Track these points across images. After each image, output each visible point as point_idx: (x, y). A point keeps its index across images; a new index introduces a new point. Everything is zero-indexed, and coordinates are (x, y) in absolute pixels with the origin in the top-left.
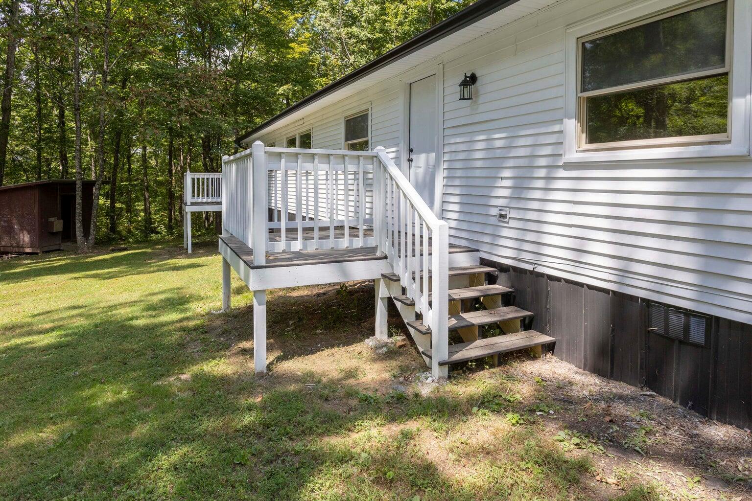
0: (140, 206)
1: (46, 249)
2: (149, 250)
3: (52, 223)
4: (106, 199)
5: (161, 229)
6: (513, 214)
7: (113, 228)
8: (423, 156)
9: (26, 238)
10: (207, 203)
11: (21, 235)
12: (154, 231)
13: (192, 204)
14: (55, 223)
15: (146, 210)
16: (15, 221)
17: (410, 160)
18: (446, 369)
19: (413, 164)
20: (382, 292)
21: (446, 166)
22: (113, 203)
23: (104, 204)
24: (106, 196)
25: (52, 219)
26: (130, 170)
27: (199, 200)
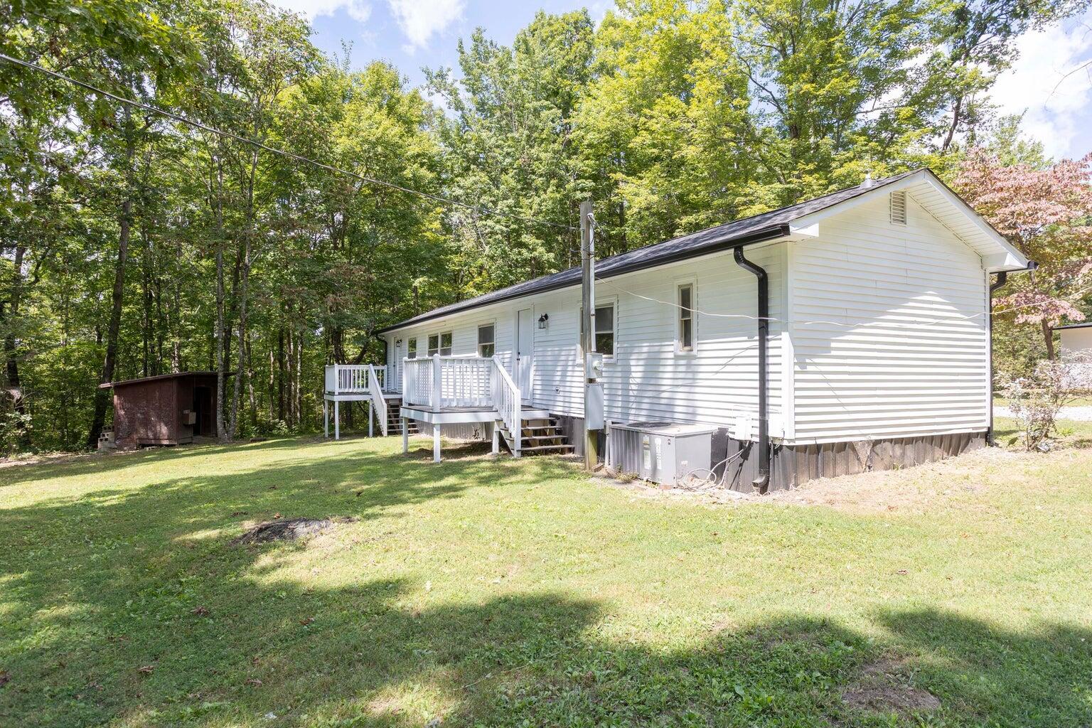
1: (181, 441)
3: (188, 415)
6: (561, 389)
8: (525, 357)
9: (164, 430)
10: (355, 394)
11: (158, 427)
13: (340, 394)
14: (190, 415)
16: (152, 413)
17: (518, 359)
18: (520, 453)
19: (520, 362)
20: (496, 428)
21: (535, 363)
25: (186, 412)
27: (346, 391)
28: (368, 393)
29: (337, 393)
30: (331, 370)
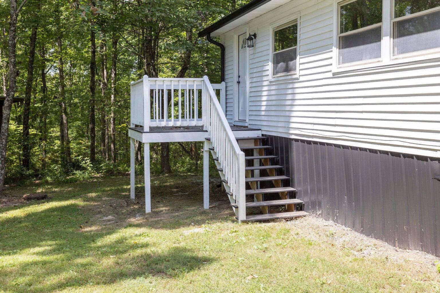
0: (55, 131)
2: (79, 202)
4: (18, 124)
5: (86, 163)
7: (26, 162)
12: (77, 166)
13: (153, 130)
15: (63, 137)
22: (26, 128)
23: (16, 130)
24: (18, 120)
26: (44, 89)
27: (163, 124)
28: (200, 129)
29: (146, 129)
30: (138, 87)
